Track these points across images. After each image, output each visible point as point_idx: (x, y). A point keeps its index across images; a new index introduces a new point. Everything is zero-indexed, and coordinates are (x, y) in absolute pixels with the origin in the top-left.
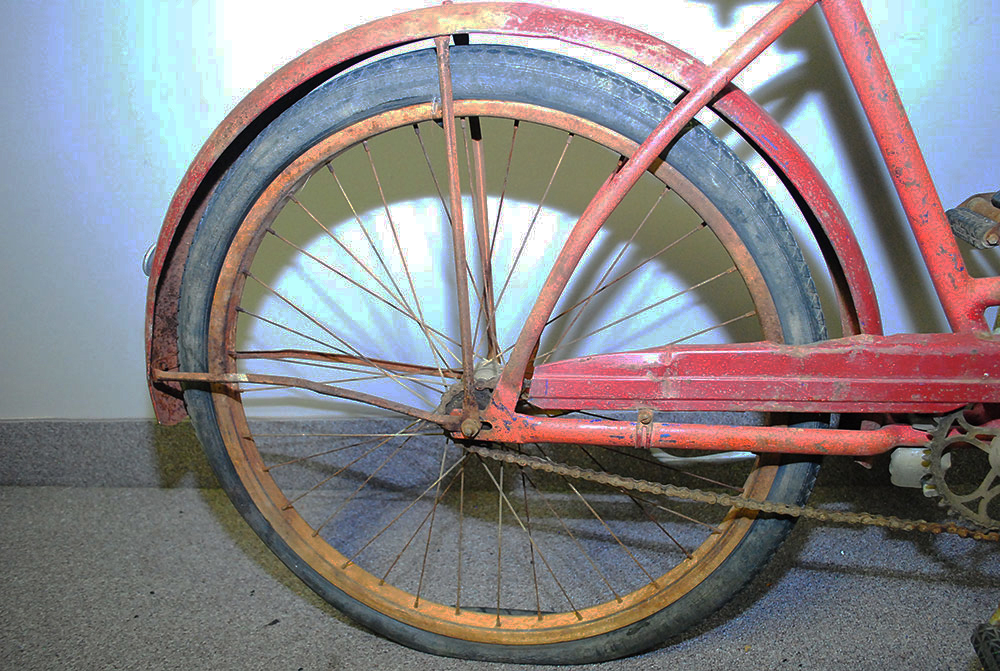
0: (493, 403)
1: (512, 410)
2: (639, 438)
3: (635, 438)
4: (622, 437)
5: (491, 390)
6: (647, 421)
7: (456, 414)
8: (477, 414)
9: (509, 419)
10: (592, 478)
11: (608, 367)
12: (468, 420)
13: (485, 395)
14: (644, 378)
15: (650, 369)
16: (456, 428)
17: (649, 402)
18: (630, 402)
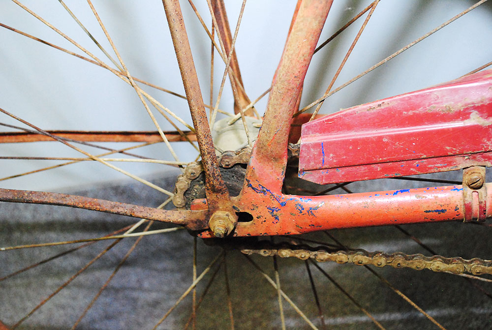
0: (249, 185)
1: (277, 192)
2: (468, 208)
3: (462, 210)
4: (443, 211)
5: (244, 166)
6: (478, 184)
7: (198, 207)
8: (228, 204)
9: (275, 204)
10: (404, 265)
11: (411, 113)
12: (218, 213)
13: (236, 173)
14: (468, 123)
15: (475, 108)
16: (202, 226)
17: (478, 156)
18: (449, 159)
